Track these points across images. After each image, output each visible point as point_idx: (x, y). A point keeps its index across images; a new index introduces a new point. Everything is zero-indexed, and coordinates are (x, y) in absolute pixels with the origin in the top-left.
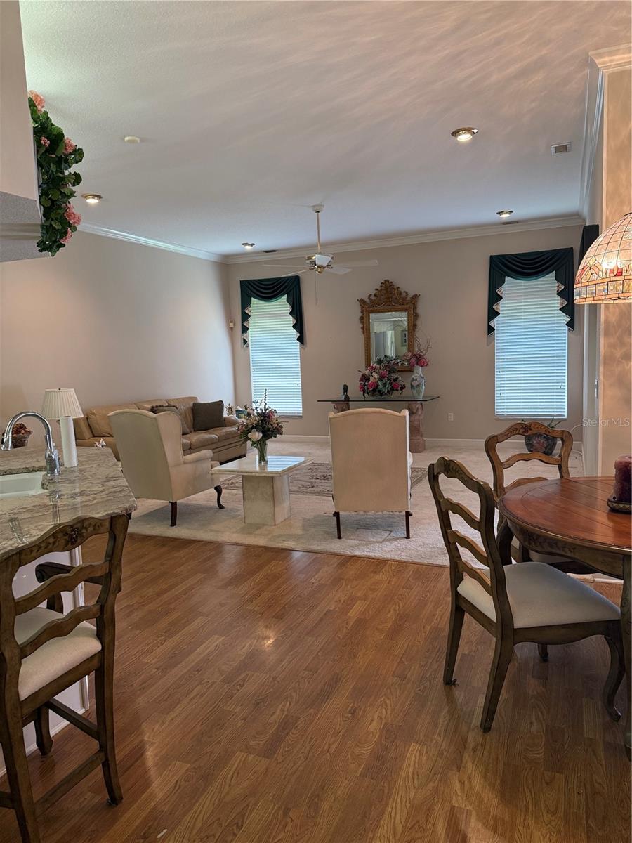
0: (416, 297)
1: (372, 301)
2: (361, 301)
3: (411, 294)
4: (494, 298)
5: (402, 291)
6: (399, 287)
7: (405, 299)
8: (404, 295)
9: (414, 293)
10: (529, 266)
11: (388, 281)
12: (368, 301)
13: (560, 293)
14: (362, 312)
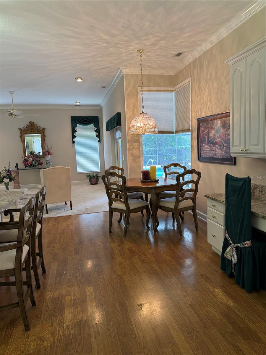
0: (44, 129)
1: (25, 130)
2: (20, 129)
4: (74, 131)
8: (39, 128)
9: (43, 127)
10: (85, 121)
11: (32, 122)
12: (23, 129)
13: (95, 131)
14: (21, 133)
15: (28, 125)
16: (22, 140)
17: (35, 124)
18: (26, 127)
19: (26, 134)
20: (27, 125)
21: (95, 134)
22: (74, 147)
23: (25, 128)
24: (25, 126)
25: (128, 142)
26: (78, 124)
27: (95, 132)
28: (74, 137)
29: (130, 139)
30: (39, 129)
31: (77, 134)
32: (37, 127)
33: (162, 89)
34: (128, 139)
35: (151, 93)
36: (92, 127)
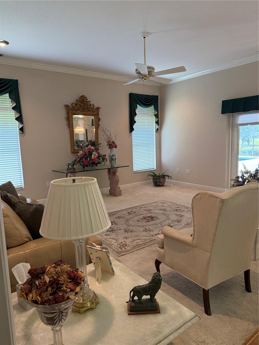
0: (98, 109)
1: (73, 108)
2: (67, 106)
3: (96, 106)
5: (91, 104)
6: (90, 101)
7: (92, 108)
10: (146, 101)
11: (84, 96)
12: (71, 107)
15: (79, 100)
16: (69, 124)
17: (88, 101)
18: (76, 104)
19: (75, 114)
24: (74, 102)
27: (155, 117)
36: (151, 110)
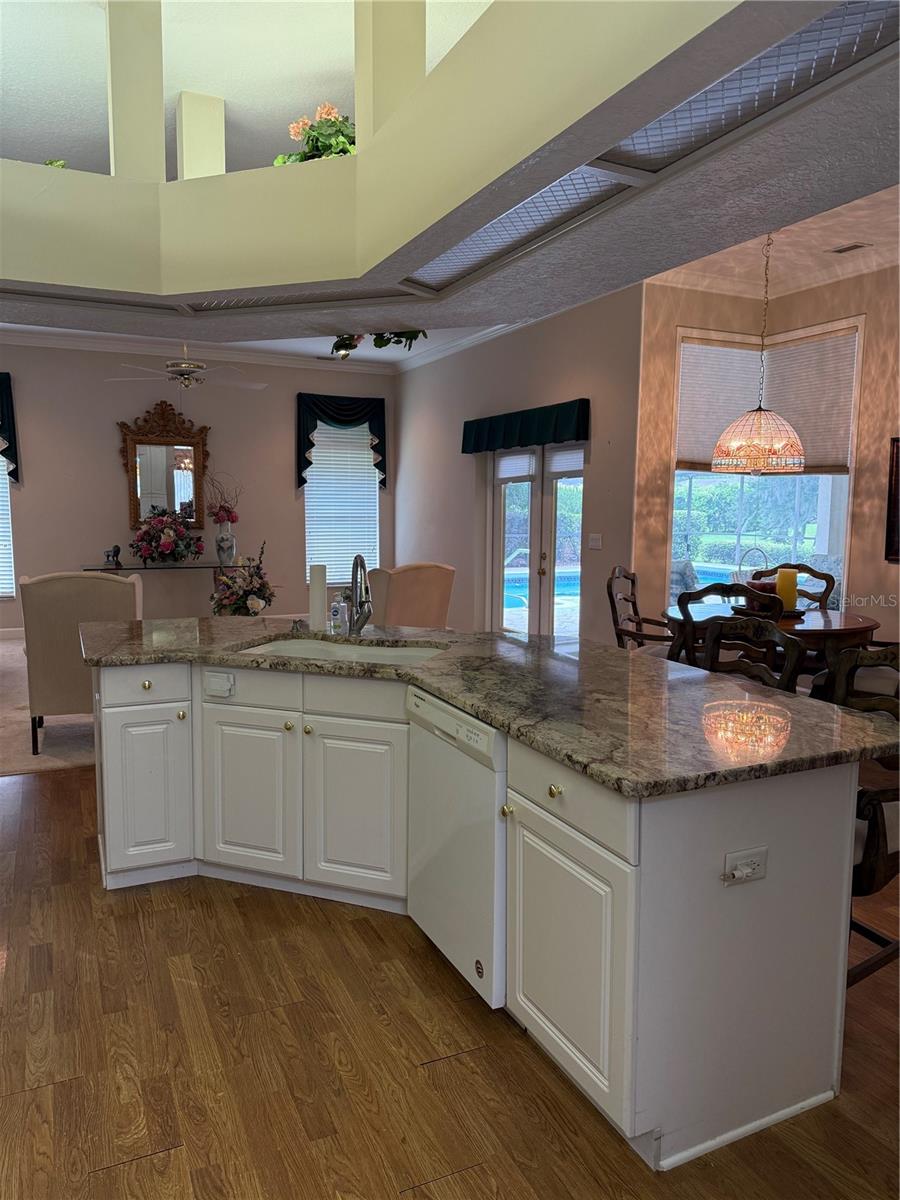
0: (204, 430)
1: (140, 428)
2: (123, 426)
3: (198, 425)
4: (304, 444)
5: (186, 420)
6: (180, 414)
8: (187, 425)
9: (202, 425)
10: (345, 411)
11: (165, 402)
12: (133, 427)
13: (374, 448)
14: (124, 441)
15: (153, 412)
16: (126, 465)
17: (176, 413)
18: (145, 421)
19: (141, 443)
20: (148, 412)
21: (370, 457)
22: (300, 497)
23: (140, 422)
24: (142, 415)
25: (639, 495)
26: (319, 422)
27: (372, 452)
28: (303, 463)
29: (642, 483)
30: (189, 430)
31: (314, 454)
32: (184, 422)
33: (738, 338)
34: (639, 486)
35: (709, 347)
36: (362, 433)
